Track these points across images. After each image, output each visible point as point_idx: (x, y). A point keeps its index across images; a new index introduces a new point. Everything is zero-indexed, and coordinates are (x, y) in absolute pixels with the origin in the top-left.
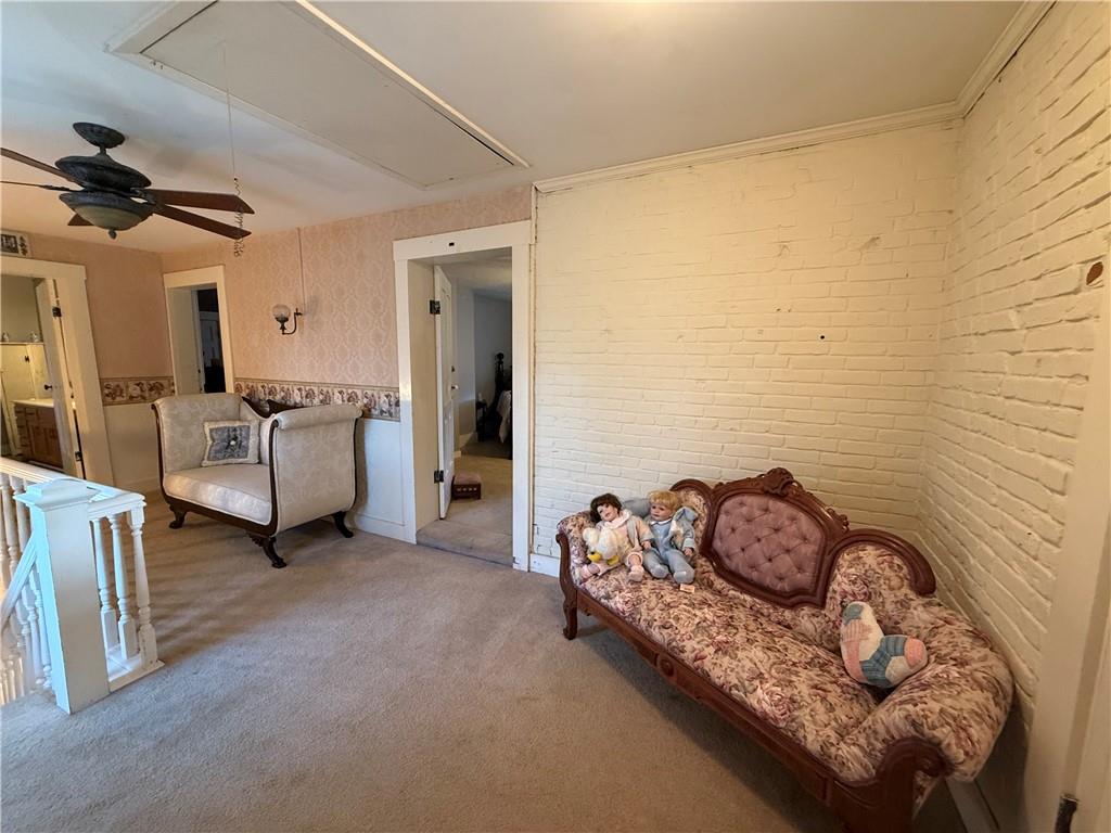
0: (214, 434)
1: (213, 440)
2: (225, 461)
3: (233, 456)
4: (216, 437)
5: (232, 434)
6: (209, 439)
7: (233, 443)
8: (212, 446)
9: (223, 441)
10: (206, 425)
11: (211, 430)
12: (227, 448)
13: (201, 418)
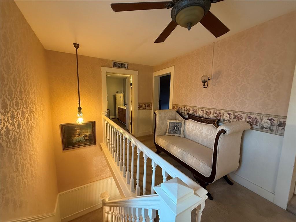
0: (170, 124)
1: (170, 126)
2: (173, 134)
3: (175, 133)
4: (171, 125)
5: (176, 125)
6: (168, 126)
7: (175, 128)
8: (169, 128)
9: (173, 127)
10: (168, 121)
11: (170, 123)
12: (174, 130)
13: (167, 118)
